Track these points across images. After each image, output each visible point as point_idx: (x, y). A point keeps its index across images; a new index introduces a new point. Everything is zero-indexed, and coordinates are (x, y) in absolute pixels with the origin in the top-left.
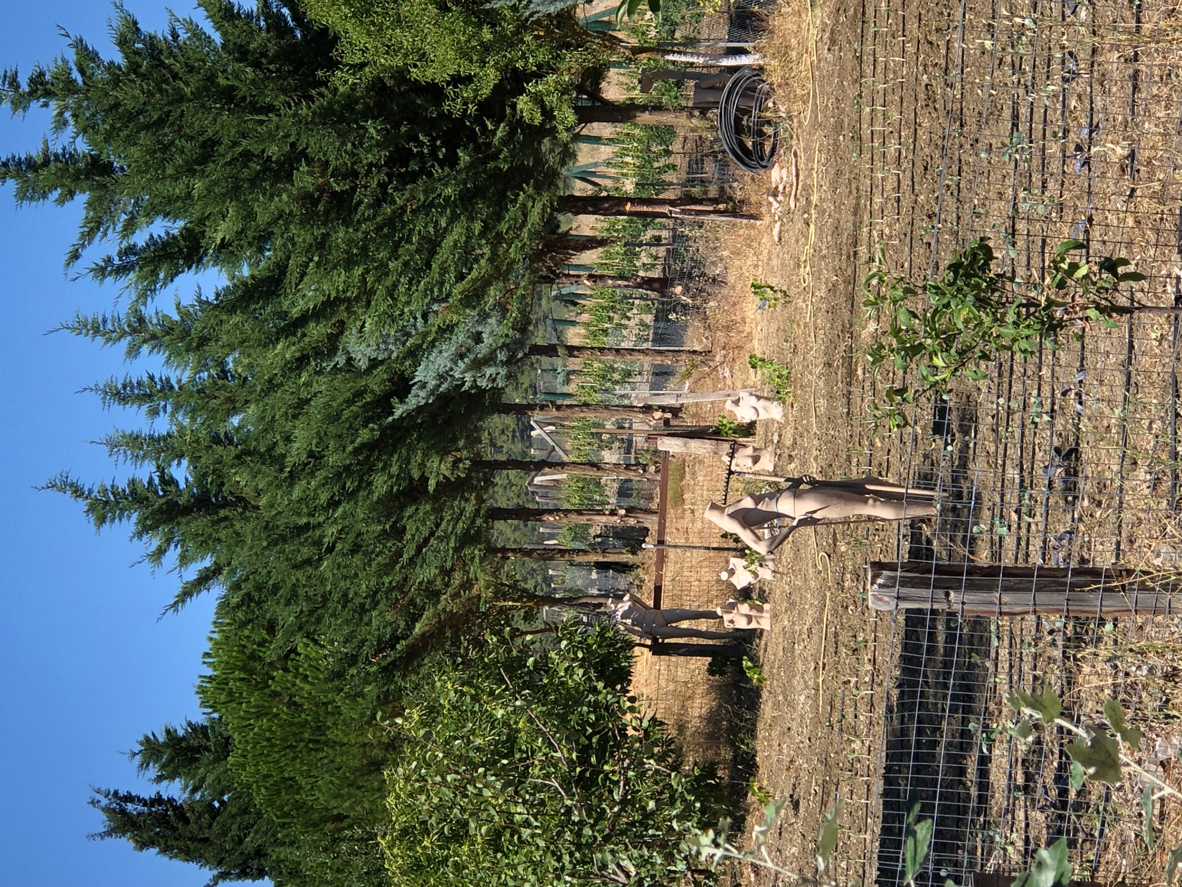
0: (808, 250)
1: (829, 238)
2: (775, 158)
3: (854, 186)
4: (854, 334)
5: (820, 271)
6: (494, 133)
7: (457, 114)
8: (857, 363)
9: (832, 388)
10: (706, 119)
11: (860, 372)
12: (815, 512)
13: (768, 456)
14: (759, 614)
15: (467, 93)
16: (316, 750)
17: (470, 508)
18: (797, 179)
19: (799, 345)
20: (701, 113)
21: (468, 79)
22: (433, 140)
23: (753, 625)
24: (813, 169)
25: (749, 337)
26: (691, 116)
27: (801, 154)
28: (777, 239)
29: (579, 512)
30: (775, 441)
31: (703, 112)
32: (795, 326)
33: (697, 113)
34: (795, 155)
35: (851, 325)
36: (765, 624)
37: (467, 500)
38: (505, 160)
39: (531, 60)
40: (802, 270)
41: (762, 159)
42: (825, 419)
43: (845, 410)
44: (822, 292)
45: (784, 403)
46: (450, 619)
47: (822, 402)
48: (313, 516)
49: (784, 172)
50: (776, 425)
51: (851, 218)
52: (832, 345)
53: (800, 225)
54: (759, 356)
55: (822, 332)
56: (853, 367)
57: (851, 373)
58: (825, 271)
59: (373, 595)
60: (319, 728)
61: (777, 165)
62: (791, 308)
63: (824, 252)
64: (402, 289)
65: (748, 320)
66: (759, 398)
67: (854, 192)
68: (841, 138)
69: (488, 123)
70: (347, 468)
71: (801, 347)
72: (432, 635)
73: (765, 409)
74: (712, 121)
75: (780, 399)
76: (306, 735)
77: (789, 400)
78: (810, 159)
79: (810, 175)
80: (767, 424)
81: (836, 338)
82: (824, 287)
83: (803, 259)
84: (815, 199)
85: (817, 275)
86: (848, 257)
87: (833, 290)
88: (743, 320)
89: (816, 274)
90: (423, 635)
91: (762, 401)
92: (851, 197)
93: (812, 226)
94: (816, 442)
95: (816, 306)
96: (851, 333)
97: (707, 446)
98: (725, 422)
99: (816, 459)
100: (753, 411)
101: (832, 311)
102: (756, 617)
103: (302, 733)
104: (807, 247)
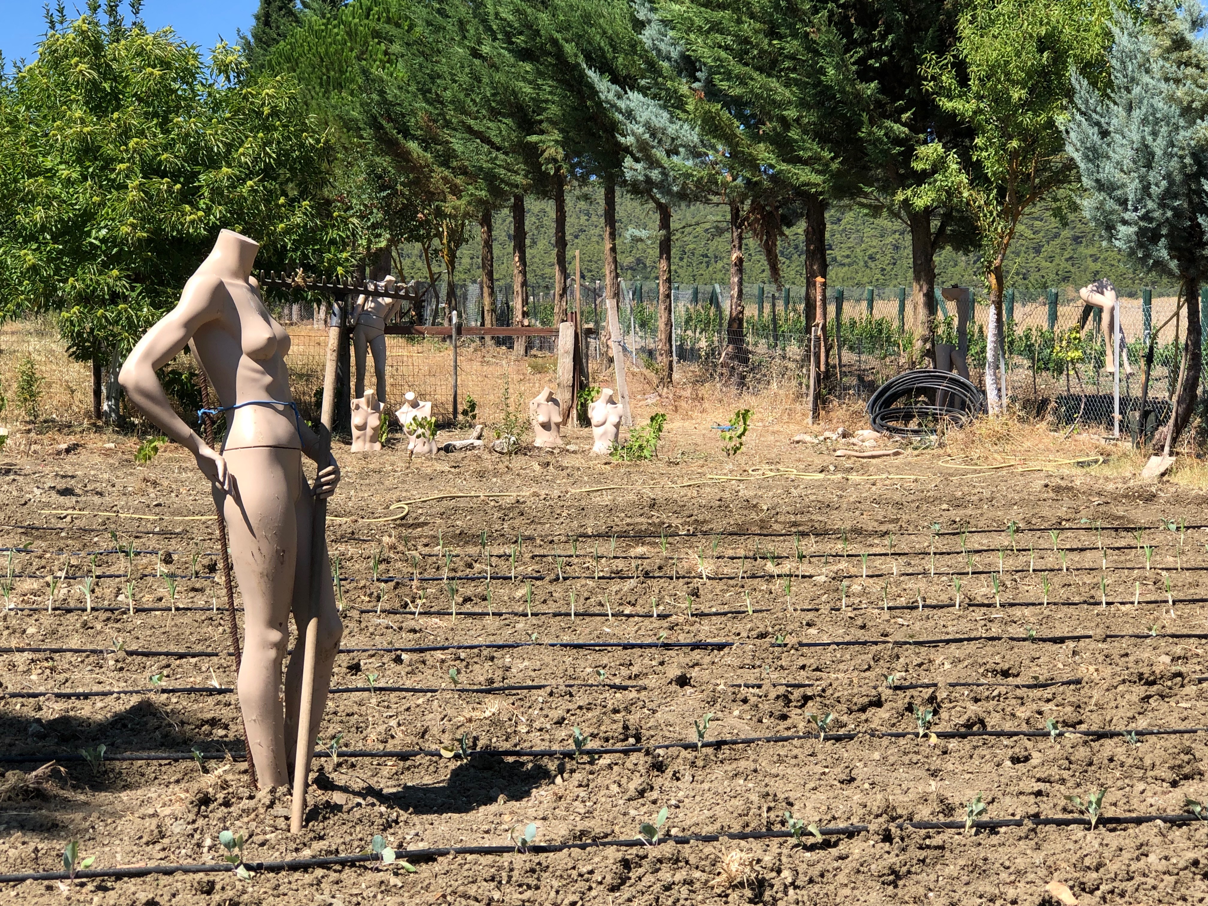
0: (793, 473)
1: (813, 498)
2: (887, 433)
3: (891, 527)
4: (694, 539)
5: (769, 488)
6: (898, 121)
7: (921, 70)
8: (653, 544)
9: (623, 511)
10: (922, 356)
11: (640, 550)
12: (238, 500)
13: (551, 439)
14: (368, 438)
15: (947, 79)
16: (321, 85)
17: (519, 179)
18: (869, 457)
19: (678, 467)
20: (928, 350)
21: (963, 79)
22: (888, 53)
23: (355, 432)
24: (889, 473)
25: (687, 417)
26: (925, 341)
27: (900, 459)
28: (797, 438)
29: (524, 284)
30: (568, 447)
31: (930, 353)
32: (701, 462)
33: (928, 346)
34: (896, 454)
35: (705, 533)
36: (357, 446)
37: (526, 176)
38: (870, 133)
39: (984, 154)
40: (767, 467)
41: (882, 419)
42: (583, 503)
43: (589, 531)
44: (745, 492)
45: (611, 454)
46: (425, 176)
47: (606, 499)
48: (496, 18)
49: (872, 443)
50: (587, 447)
51: (848, 525)
52: (678, 508)
53: (818, 461)
54: (666, 427)
55: (695, 494)
56: (648, 539)
57: (640, 537)
58: (771, 494)
59: (439, 100)
60: (340, 84)
61: (878, 435)
62: (722, 456)
63: (795, 492)
64: (719, 37)
65: (704, 415)
66: (617, 426)
67: (884, 528)
68: (945, 506)
69: (909, 114)
70: (537, 33)
71: (676, 470)
72: (408, 161)
73: (605, 433)
74: (920, 363)
75: (616, 449)
76: (332, 73)
77: (614, 460)
78: (899, 469)
79: (880, 471)
80: (590, 438)
81: (687, 513)
82: (752, 493)
83: (779, 467)
84: (854, 477)
85: (763, 485)
86: (795, 524)
87: (751, 506)
88: (703, 411)
89: (765, 484)
90: (408, 153)
91: (614, 430)
92: (876, 524)
93: (821, 476)
94: (556, 493)
95: (726, 485)
96: (694, 534)
97: (566, 376)
98: (593, 394)
99: (536, 494)
100: (601, 420)
101: (723, 506)
102: (365, 435)
103: (334, 70)
104: (795, 472)
